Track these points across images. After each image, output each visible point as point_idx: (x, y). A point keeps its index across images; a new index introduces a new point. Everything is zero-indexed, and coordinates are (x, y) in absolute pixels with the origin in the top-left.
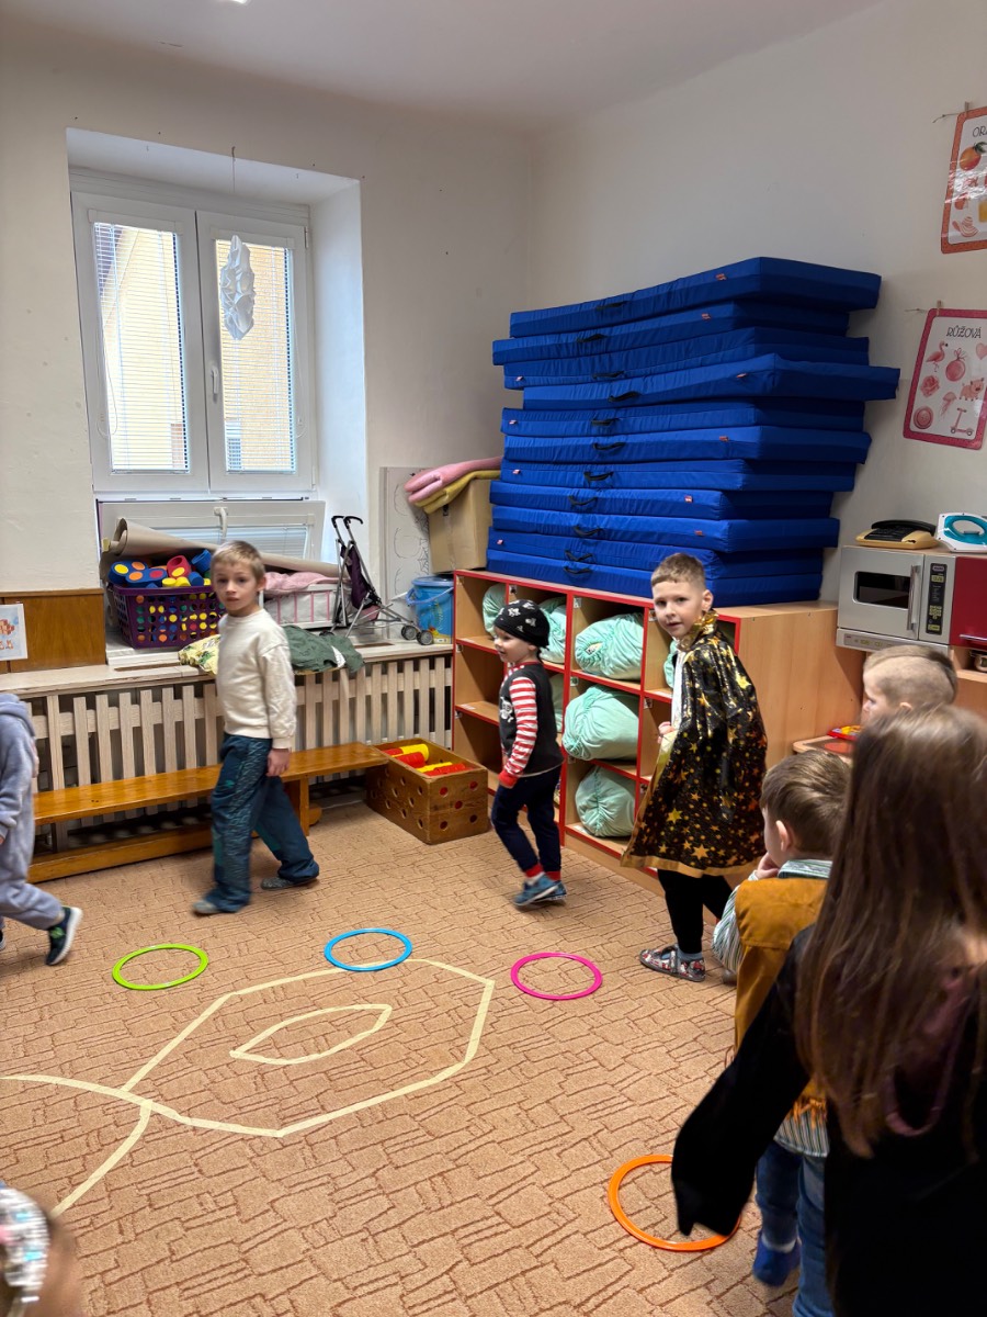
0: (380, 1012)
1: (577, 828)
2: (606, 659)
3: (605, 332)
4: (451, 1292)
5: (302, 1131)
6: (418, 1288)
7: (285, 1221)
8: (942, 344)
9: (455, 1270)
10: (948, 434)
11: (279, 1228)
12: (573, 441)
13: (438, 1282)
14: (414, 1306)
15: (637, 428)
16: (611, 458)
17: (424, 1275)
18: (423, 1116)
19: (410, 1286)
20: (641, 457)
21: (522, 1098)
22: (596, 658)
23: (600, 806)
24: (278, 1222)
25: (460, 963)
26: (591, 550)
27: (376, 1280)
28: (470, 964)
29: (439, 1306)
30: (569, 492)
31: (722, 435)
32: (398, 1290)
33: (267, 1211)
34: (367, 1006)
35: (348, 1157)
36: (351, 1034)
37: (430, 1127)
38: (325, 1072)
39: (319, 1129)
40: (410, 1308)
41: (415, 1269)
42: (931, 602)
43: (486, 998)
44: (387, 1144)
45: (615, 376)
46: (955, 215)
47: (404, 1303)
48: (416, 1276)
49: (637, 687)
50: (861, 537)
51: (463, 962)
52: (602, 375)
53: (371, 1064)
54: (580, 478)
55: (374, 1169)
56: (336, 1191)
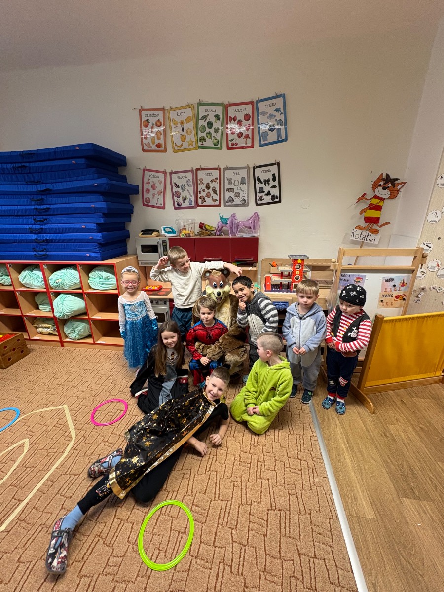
0: (23, 444)
1: (68, 340)
2: (65, 284)
3: (27, 165)
4: (121, 523)
5: (15, 518)
6: (108, 534)
7: (31, 562)
8: (149, 179)
9: (117, 514)
10: (155, 205)
11: (30, 568)
12: (24, 207)
13: (114, 524)
14: (111, 541)
15: (54, 202)
16: (45, 213)
17: (107, 527)
18: (69, 470)
19: (104, 536)
20: (59, 213)
21: (102, 438)
22: (61, 284)
23: (76, 331)
24: (27, 566)
25: (48, 406)
26: (45, 247)
27: (90, 546)
28: (53, 403)
29: (119, 532)
30: (27, 227)
31: (92, 205)
32: (101, 541)
33: (18, 566)
34: (15, 445)
35: (46, 511)
36: (14, 461)
37: (74, 472)
38: (11, 485)
39: (23, 510)
40: (110, 544)
41: (102, 527)
42: (164, 251)
43: (67, 412)
44: (60, 492)
45: (38, 183)
46: (145, 141)
47: (106, 544)
48: (104, 530)
49: (81, 291)
50: (140, 235)
51: (50, 404)
52: (30, 182)
53: (33, 467)
54: (31, 221)
55: (61, 506)
56: (49, 528)
